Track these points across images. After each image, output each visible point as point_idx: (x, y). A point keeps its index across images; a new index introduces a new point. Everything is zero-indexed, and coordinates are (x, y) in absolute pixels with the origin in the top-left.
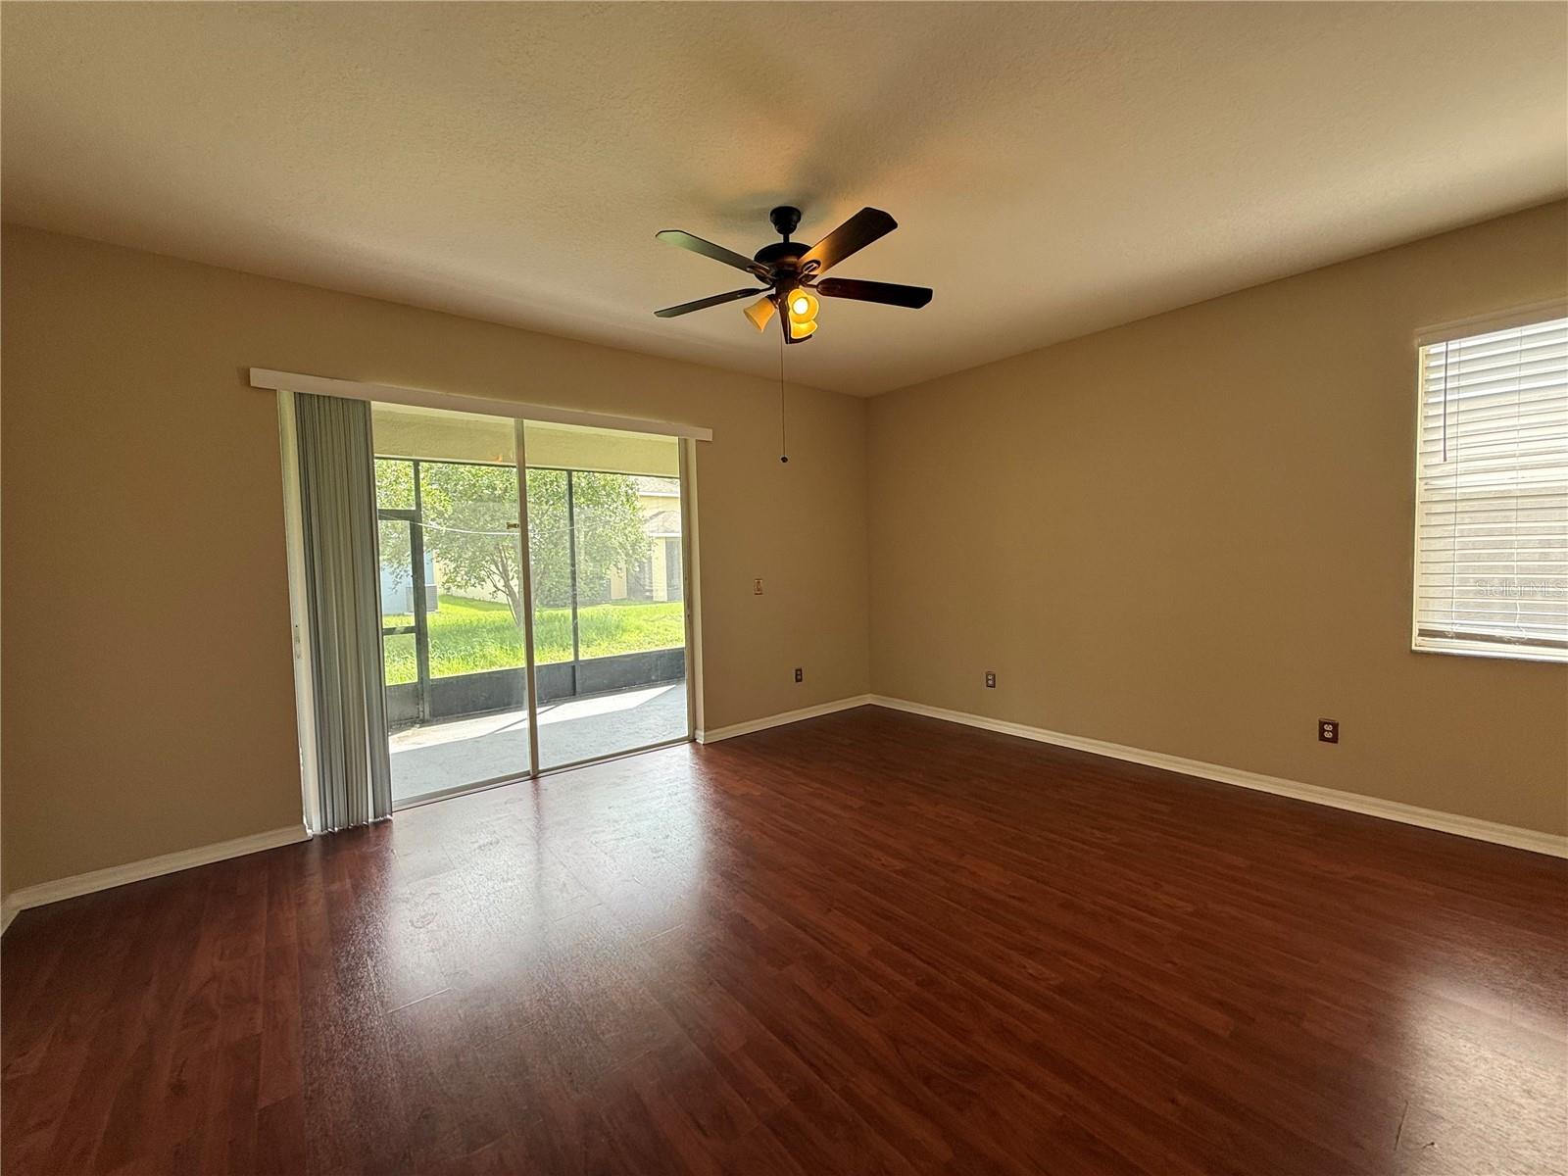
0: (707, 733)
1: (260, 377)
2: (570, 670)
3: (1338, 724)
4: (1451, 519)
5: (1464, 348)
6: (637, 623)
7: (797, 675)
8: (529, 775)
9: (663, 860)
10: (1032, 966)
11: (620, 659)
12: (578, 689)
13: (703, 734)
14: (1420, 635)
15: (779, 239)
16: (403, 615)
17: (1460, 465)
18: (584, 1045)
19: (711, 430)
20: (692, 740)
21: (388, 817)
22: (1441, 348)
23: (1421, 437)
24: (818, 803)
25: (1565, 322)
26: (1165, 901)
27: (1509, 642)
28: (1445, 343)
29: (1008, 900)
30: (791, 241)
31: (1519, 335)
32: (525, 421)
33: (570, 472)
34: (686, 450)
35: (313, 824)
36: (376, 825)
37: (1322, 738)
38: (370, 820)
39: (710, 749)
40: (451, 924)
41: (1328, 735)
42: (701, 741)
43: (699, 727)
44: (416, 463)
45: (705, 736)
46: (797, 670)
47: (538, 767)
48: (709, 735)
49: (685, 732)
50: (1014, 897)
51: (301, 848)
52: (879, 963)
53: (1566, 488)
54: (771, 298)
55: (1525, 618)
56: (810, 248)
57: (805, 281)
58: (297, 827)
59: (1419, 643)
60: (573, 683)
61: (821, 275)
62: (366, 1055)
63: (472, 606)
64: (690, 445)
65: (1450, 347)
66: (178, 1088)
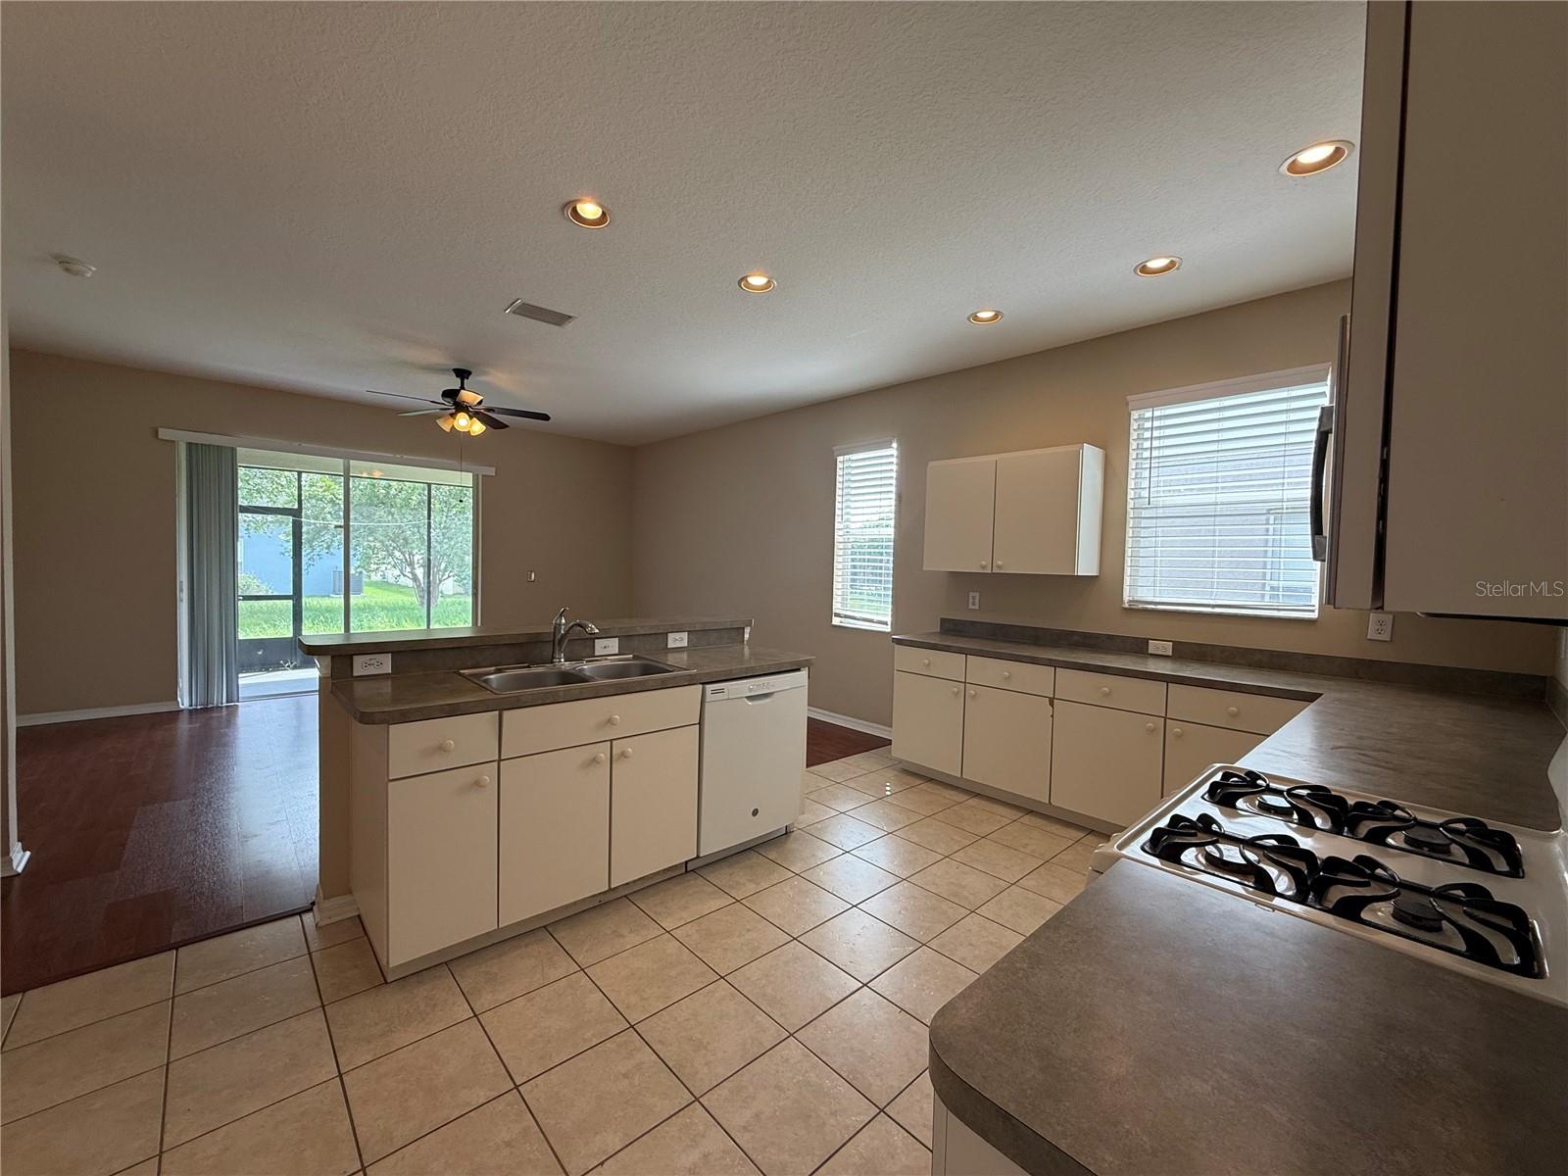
1: (164, 433)
14: (835, 616)
16: (329, 596)
21: (237, 704)
22: (844, 459)
23: (837, 506)
32: (351, 461)
34: (477, 481)
35: (184, 702)
36: (225, 707)
38: (220, 705)
44: (300, 473)
51: (174, 713)
58: (174, 702)
59: (836, 621)
64: (479, 477)
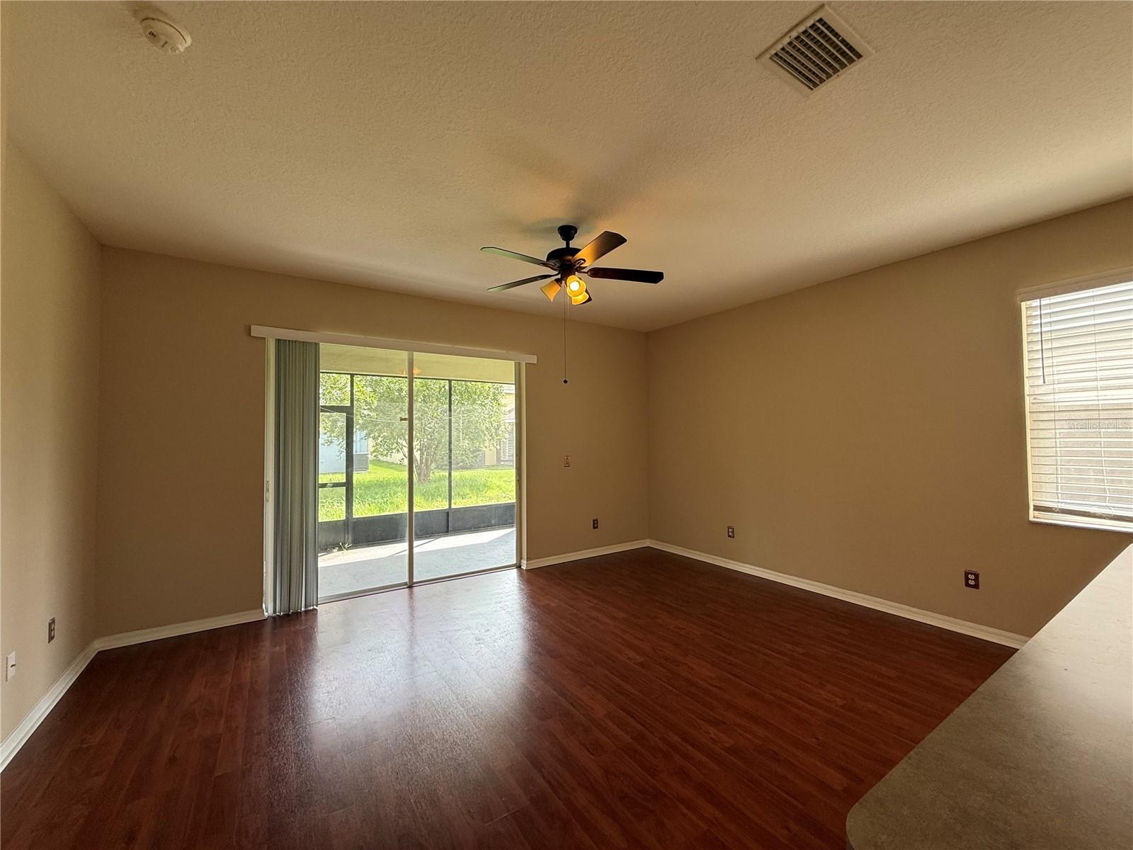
0: (529, 562)
1: (257, 331)
2: (445, 515)
3: (978, 575)
4: (1051, 425)
5: (1052, 303)
6: (498, 483)
7: (594, 524)
8: (407, 585)
9: (483, 646)
10: (713, 731)
11: (479, 508)
12: (450, 529)
13: (525, 562)
14: (1034, 510)
15: (563, 245)
16: (336, 474)
17: (1056, 386)
18: (409, 757)
19: (536, 356)
20: (519, 567)
21: (315, 607)
22: (1036, 303)
23: (1026, 364)
24: (594, 614)
25: (1131, 285)
26: (825, 697)
27: (1101, 517)
28: (1038, 300)
29: (711, 688)
30: (571, 247)
31: (1092, 294)
32: (414, 353)
33: (450, 381)
34: (520, 369)
35: (268, 609)
36: (306, 612)
37: (967, 585)
38: (303, 609)
39: (529, 573)
40: (342, 677)
41: (972, 583)
42: (524, 567)
43: (523, 557)
44: (352, 376)
45: (527, 564)
46: (594, 521)
47: (413, 579)
48: (530, 564)
49: (514, 561)
50: (716, 687)
51: (260, 624)
52: (610, 724)
53: (1130, 404)
54: (558, 281)
55: (1112, 499)
56: (579, 250)
57: (580, 270)
58: (257, 611)
59: (1033, 516)
60: (448, 523)
61: (588, 265)
62: (279, 752)
63: (391, 468)
64: (522, 365)
65: (1043, 303)
66: (172, 760)
